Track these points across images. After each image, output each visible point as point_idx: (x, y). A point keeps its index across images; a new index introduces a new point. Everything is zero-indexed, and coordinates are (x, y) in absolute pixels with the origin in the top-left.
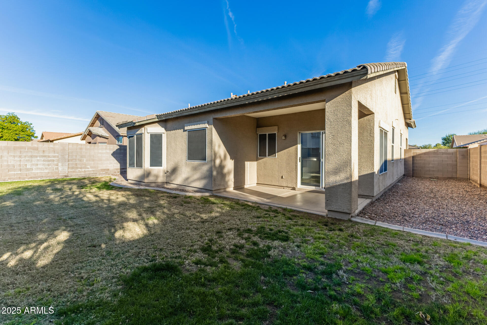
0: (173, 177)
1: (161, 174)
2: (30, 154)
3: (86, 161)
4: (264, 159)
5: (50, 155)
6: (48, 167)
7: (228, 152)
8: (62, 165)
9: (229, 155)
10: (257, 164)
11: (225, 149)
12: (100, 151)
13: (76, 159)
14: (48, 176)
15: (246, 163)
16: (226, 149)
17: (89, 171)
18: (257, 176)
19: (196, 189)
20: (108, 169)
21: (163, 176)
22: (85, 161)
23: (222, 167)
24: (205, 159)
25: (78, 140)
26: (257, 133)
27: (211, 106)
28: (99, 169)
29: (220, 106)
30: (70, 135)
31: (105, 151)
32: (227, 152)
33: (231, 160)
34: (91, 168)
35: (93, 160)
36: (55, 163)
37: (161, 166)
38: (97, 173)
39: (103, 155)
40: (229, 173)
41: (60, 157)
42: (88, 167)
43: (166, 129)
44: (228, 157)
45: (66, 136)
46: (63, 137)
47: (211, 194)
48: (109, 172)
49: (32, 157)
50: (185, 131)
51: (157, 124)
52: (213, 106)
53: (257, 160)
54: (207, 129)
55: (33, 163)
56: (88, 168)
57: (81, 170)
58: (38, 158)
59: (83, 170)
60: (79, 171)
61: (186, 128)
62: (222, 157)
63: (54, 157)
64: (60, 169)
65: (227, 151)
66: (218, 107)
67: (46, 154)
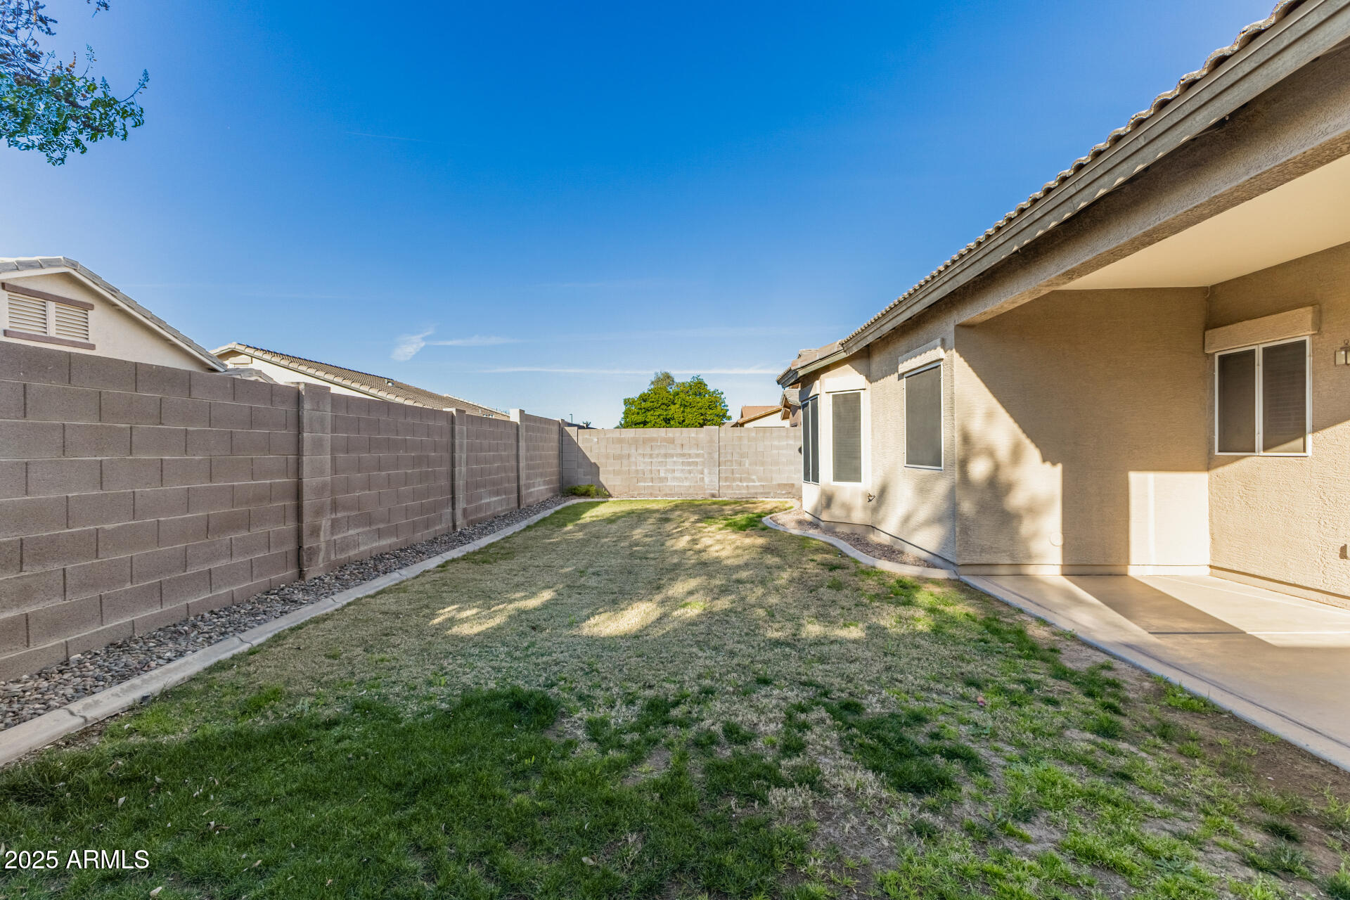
0: (882, 513)
1: (859, 502)
2: (663, 451)
3: (750, 465)
4: (1243, 462)
5: (690, 452)
6: (687, 475)
7: (1029, 436)
8: (710, 473)
9: (1037, 446)
10: (1210, 484)
11: (1015, 427)
12: (776, 443)
13: (731, 461)
14: (690, 494)
15: (1134, 477)
16: (1020, 426)
17: (754, 486)
18: (1212, 534)
19: (924, 555)
20: (793, 485)
21: (865, 508)
22: (747, 465)
23: (996, 488)
24: (937, 462)
25: (776, 420)
26: (1208, 351)
27: (930, 290)
28: (774, 483)
29: (951, 282)
30: (769, 411)
31: (784, 443)
32: (1023, 437)
33: (1048, 465)
34: (759, 481)
35: (763, 464)
36: (700, 468)
37: (858, 479)
38: (769, 493)
39: (781, 451)
40: (1034, 510)
41: (706, 456)
42: (754, 477)
43: (871, 378)
44: (1032, 453)
45: (763, 413)
46: (758, 415)
47: (954, 577)
48: (794, 491)
49: (666, 456)
50: (901, 377)
51: (847, 366)
52: (933, 288)
53: (1209, 464)
54: (942, 363)
55: (668, 467)
56: (754, 481)
57: (740, 484)
58: (675, 459)
59: (745, 484)
60: (738, 485)
61: (903, 367)
62: (1003, 453)
63: (698, 455)
64: (706, 480)
65: (1024, 431)
66: (946, 286)
67: (686, 451)
